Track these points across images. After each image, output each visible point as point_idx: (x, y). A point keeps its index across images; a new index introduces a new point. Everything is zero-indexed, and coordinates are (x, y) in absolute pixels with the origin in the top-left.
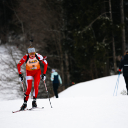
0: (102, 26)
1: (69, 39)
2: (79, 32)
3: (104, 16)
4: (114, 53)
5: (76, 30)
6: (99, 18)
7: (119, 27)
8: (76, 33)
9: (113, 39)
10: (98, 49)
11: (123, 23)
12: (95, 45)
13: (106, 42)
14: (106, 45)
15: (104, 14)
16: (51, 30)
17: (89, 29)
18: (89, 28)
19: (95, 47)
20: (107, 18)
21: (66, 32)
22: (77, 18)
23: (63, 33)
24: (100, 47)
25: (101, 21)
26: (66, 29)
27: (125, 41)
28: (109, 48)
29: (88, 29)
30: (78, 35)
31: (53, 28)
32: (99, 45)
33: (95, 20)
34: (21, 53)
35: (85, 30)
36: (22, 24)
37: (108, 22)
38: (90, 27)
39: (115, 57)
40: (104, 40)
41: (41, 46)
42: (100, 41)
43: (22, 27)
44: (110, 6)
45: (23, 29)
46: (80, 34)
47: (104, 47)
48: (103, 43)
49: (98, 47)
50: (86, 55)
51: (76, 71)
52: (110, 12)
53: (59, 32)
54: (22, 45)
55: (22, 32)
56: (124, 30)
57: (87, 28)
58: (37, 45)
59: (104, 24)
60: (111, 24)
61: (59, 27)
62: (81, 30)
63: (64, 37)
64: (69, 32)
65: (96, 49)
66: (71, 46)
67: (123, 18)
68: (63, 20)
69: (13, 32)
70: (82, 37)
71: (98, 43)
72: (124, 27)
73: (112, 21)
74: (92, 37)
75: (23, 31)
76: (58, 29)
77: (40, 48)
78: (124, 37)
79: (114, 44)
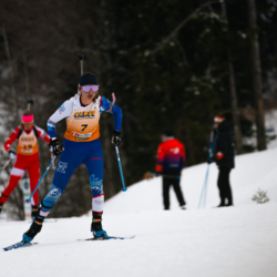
0: (202, 36)
1: (121, 69)
2: (147, 53)
3: (206, 10)
4: (235, 102)
5: (138, 47)
6: (194, 16)
7: (244, 36)
8: (140, 55)
9: (231, 66)
10: (197, 93)
11: (255, 26)
12: (188, 83)
13: (214, 74)
14: (213, 81)
15: (205, 5)
16: (77, 49)
17: (172, 44)
18: (170, 41)
19: (188, 89)
20: (214, 15)
21: (113, 53)
22: (140, 16)
23: (107, 56)
24: (202, 89)
25: (201, 24)
26: (115, 46)
27: (259, 70)
28: (222, 89)
29: (168, 44)
30: (144, 61)
31: (81, 44)
32: (197, 84)
33: (185, 22)
34: (5, 109)
35: (160, 47)
36: (5, 37)
37: (217, 25)
38: (172, 40)
39: (237, 112)
40: (208, 71)
41: (53, 89)
42: (200, 72)
43: (6, 43)
45: (7, 49)
46: (149, 58)
47: (211, 87)
48: (208, 77)
49: (196, 88)
50: (164, 109)
51: (142, 149)
53: (95, 53)
54: (6, 89)
55: (5, 58)
56: (257, 45)
57: (165, 41)
58: (44, 87)
59: (208, 30)
60: (225, 30)
61: (96, 42)
62: (150, 47)
63: (110, 65)
64: (122, 52)
65: (192, 93)
66: (128, 87)
67: (253, 14)
68: (107, 23)
70: (156, 65)
71: (194, 79)
72: (256, 36)
73: (226, 22)
74: (180, 65)
75: (8, 54)
76: (95, 47)
77: (51, 94)
78: (258, 63)
79: (232, 80)
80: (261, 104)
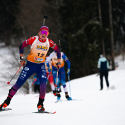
2: (73, 35)
3: (95, 20)
6: (90, 22)
7: (108, 30)
9: (103, 41)
10: (91, 50)
11: (112, 26)
12: (88, 46)
13: (97, 43)
14: (97, 46)
17: (82, 32)
19: (88, 48)
20: (97, 22)
22: (71, 22)
24: (92, 48)
25: (92, 26)
28: (100, 49)
30: (72, 38)
37: (98, 26)
42: (92, 42)
44: (100, 11)
45: (24, 33)
47: (95, 48)
48: (95, 43)
52: (100, 17)
53: (55, 35)
56: (112, 33)
59: (95, 28)
61: (56, 31)
62: (75, 33)
64: (65, 35)
65: (89, 50)
67: (111, 22)
69: (15, 35)
71: (90, 45)
72: (112, 30)
73: (101, 25)
78: (112, 39)
79: (103, 45)
80: (113, 54)
